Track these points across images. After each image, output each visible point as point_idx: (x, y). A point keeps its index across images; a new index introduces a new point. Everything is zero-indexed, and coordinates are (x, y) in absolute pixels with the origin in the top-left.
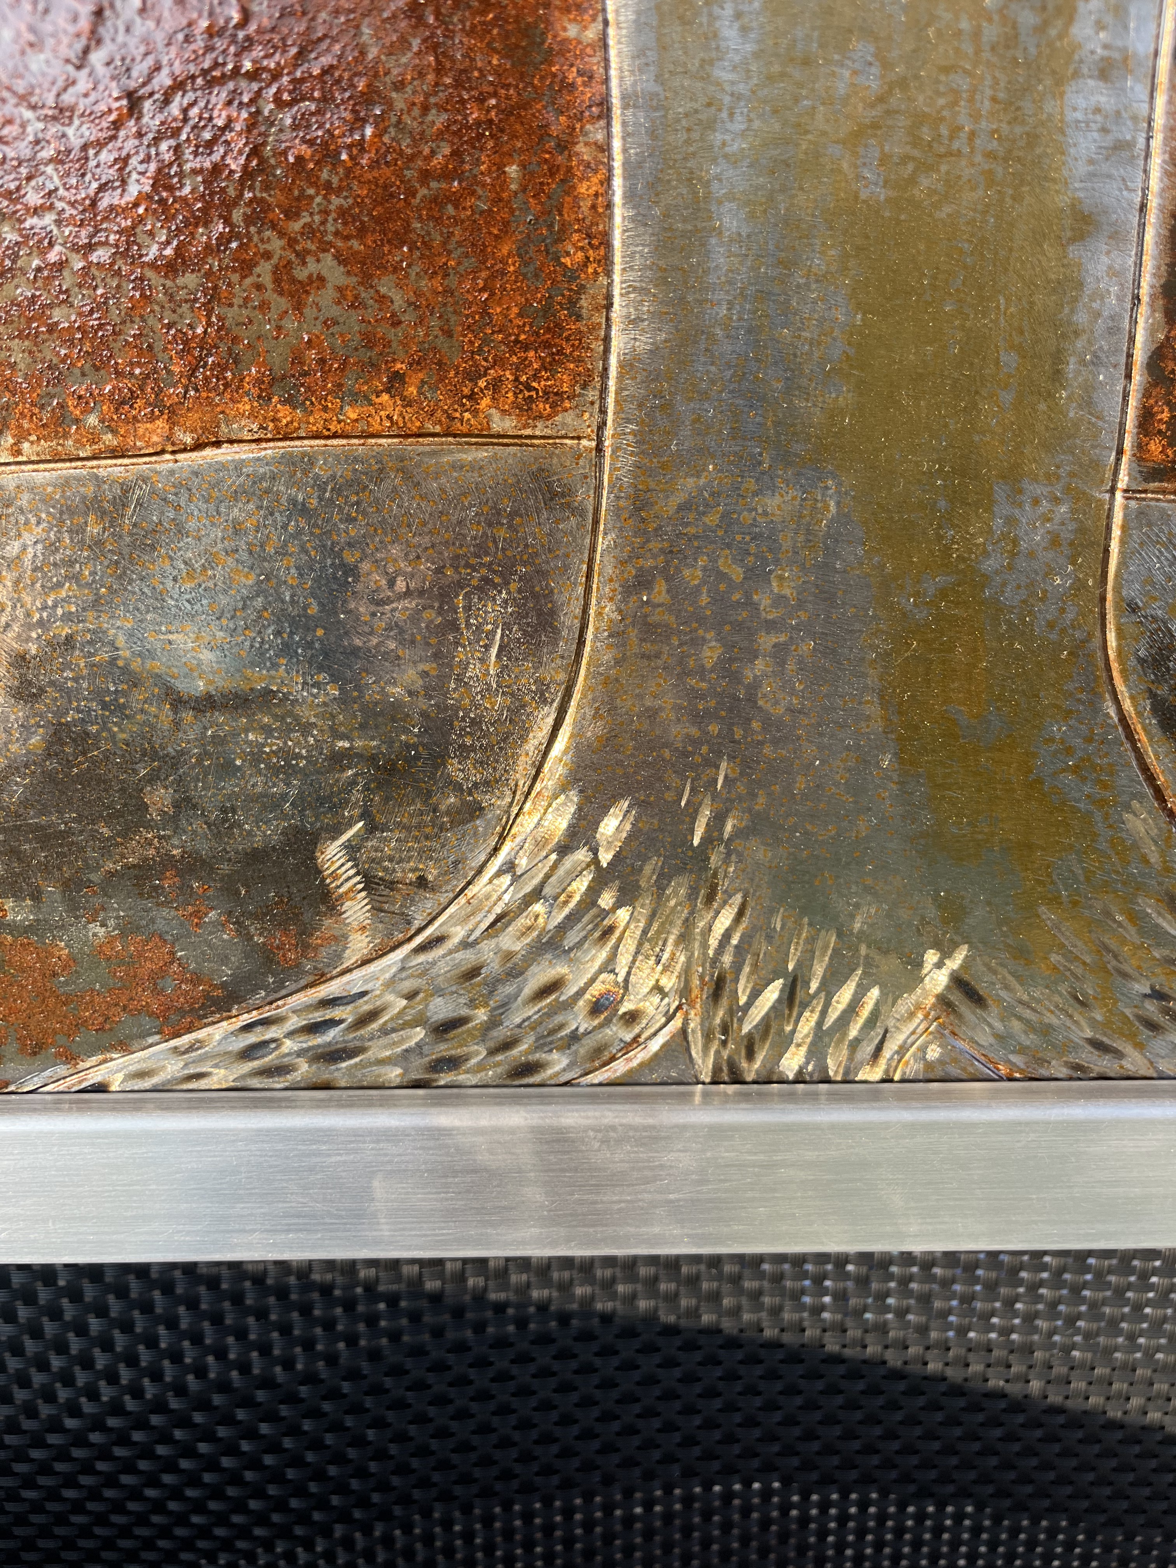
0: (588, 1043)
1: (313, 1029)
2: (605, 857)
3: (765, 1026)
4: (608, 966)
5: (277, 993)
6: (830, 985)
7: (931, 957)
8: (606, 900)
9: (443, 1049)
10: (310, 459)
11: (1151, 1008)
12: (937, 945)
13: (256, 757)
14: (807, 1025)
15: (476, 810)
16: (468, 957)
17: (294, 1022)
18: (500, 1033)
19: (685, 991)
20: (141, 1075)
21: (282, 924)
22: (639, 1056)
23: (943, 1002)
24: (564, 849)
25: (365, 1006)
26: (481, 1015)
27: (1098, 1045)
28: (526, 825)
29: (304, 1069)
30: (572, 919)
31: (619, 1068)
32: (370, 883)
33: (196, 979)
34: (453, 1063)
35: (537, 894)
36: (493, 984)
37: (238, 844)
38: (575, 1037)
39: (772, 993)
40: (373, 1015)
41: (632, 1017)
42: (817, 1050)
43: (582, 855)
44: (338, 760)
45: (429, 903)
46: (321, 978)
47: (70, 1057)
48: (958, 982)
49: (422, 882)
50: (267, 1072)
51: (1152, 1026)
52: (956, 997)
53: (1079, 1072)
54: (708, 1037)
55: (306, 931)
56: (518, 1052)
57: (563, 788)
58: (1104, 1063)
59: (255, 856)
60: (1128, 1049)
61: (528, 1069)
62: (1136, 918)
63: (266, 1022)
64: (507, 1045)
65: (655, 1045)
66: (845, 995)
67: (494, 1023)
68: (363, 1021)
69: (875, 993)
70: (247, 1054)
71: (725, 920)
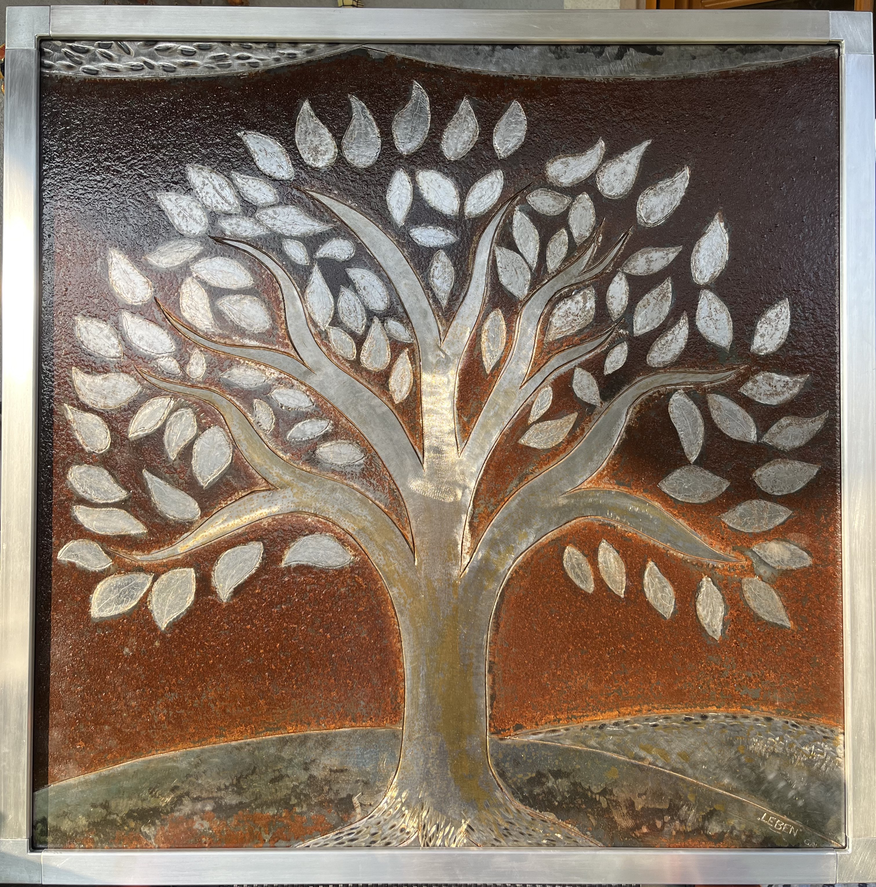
0: (400, 838)
1: (349, 834)
2: (403, 800)
3: (433, 835)
4: (404, 822)
5: (343, 827)
6: (445, 826)
7: (463, 821)
8: (403, 809)
9: (373, 839)
10: (357, 731)
11: (505, 832)
12: (464, 818)
13: (344, 780)
14: (441, 834)
15: (380, 791)
16: (378, 820)
17: (346, 833)
18: (383, 836)
19: (418, 828)
20: (316, 844)
21: (345, 813)
22: (409, 841)
23: (467, 830)
24: (396, 798)
25: (358, 830)
26: (380, 832)
27: (496, 839)
28: (389, 794)
29: (347, 843)
30: (397, 813)
31: (406, 844)
32: (361, 805)
33: (329, 824)
34: (374, 842)
35: (390, 808)
36: (383, 825)
37: (339, 797)
38: (398, 837)
39: (434, 828)
40: (360, 832)
41: (408, 833)
42: (443, 841)
43: (399, 800)
44: (357, 781)
45: (372, 809)
46: (351, 824)
47: (303, 840)
48: (469, 826)
49: (370, 805)
50: (339, 844)
51: (506, 836)
52: (469, 829)
53: (493, 845)
54: (423, 837)
55: (349, 814)
56: (386, 840)
57: (396, 786)
58: (498, 844)
59: (342, 799)
60: (501, 840)
61: (388, 844)
62: (500, 812)
63: (340, 833)
64: (385, 838)
65: (412, 839)
66: (447, 829)
67: (383, 834)
68: (358, 833)
69: (453, 828)
70: (337, 839)
71: (425, 814)
